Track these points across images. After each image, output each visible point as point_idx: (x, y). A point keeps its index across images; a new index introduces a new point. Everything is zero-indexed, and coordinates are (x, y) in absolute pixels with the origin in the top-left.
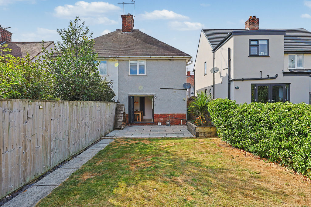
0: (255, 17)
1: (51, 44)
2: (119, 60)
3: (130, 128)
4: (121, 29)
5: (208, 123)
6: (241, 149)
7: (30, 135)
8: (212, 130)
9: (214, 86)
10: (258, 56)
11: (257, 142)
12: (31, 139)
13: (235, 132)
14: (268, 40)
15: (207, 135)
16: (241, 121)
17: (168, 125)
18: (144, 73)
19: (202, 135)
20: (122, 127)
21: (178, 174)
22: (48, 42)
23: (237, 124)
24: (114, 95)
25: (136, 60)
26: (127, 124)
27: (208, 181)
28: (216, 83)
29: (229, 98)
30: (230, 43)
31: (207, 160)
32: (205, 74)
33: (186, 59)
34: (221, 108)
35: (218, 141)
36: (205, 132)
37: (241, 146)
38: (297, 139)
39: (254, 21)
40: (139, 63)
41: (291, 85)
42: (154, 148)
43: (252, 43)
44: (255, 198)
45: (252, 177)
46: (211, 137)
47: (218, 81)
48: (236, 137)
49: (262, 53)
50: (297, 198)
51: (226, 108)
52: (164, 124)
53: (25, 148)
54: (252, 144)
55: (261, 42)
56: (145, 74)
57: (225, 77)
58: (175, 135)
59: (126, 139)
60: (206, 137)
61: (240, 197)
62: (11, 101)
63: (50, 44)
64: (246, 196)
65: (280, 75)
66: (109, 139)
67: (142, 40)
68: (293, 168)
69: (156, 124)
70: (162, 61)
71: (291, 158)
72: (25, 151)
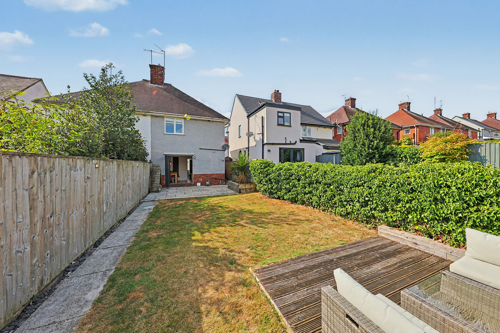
0: (278, 91)
1: (38, 82)
2: (152, 116)
3: (168, 190)
4: (150, 80)
5: (248, 181)
6: (277, 199)
7: (89, 197)
8: (252, 186)
9: (248, 149)
10: (283, 125)
11: (290, 191)
12: (89, 200)
13: (273, 186)
14: (290, 113)
15: (248, 191)
16: (278, 177)
17: (208, 185)
18: (182, 132)
19: (244, 192)
20: (160, 189)
21: (240, 220)
22: (31, 78)
23: (275, 179)
24: (147, 155)
25: (173, 118)
26: (163, 187)
27: (263, 221)
28: (250, 146)
29: (263, 158)
30: (263, 112)
31: (256, 209)
32: (240, 137)
33: (224, 122)
34: (262, 167)
35: (259, 195)
36: (246, 189)
37: (278, 196)
38: (315, 185)
39: (277, 95)
40: (175, 122)
41: (305, 150)
42: (206, 205)
43: (280, 114)
44: (295, 225)
45: (290, 214)
46: (251, 192)
47: (253, 143)
48: (274, 190)
49: (286, 124)
50: (317, 221)
51: (266, 167)
52: (203, 184)
53: (86, 210)
54: (286, 194)
55: (285, 114)
56: (183, 134)
57: (259, 141)
58: (220, 193)
59: (171, 200)
60: (247, 193)
61: (287, 226)
62: (75, 158)
63: (36, 83)
64: (290, 224)
65: (298, 142)
66: (151, 202)
67: (177, 97)
68: (312, 206)
69: (195, 185)
70: (201, 122)
71: (311, 199)
72: (86, 213)
